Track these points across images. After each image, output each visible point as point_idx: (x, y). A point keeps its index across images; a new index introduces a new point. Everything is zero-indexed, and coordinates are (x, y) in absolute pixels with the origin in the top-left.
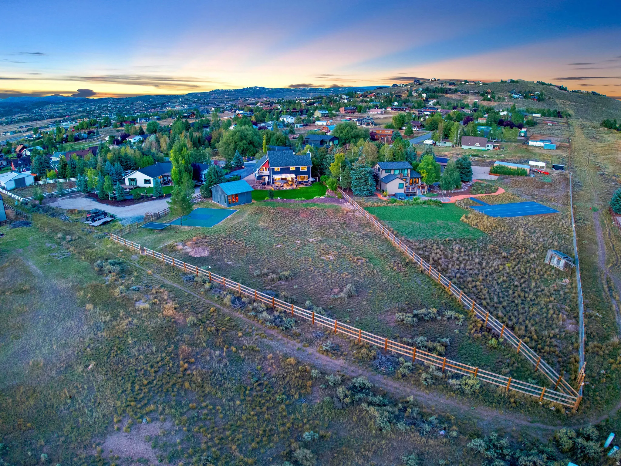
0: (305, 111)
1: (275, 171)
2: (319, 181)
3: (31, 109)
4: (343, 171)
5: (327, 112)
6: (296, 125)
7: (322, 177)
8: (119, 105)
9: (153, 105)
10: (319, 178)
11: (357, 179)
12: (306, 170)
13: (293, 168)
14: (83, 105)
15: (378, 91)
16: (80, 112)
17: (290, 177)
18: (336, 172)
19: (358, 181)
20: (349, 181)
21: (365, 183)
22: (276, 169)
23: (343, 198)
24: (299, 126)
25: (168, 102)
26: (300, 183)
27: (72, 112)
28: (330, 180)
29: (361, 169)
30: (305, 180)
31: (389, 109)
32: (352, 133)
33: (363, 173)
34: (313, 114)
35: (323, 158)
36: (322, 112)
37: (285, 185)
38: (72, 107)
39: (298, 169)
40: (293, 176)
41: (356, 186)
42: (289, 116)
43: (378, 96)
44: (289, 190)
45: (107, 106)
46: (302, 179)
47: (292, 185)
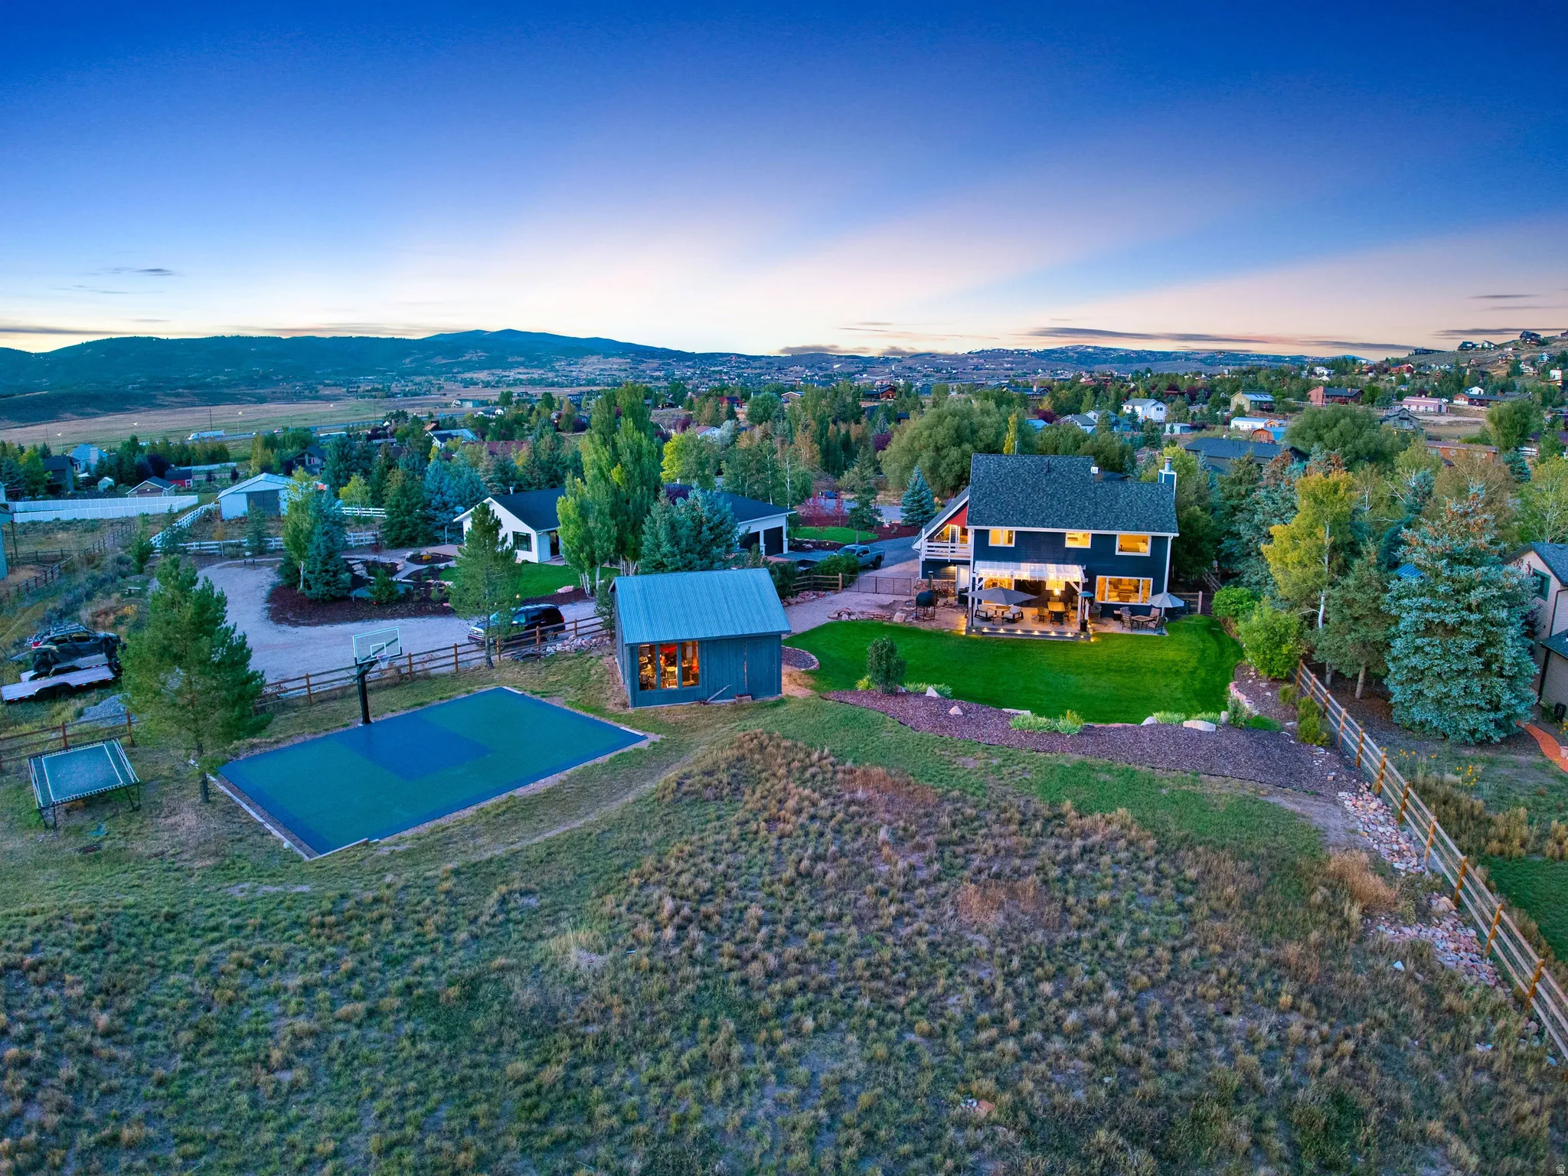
0: (1202, 394)
1: (992, 542)
2: (1207, 610)
3: (551, 361)
4: (1344, 569)
5: (1269, 398)
6: (1168, 426)
7: (1223, 595)
8: (749, 371)
9: (825, 376)
10: (1209, 598)
11: (1429, 629)
12: (1145, 550)
13: (1079, 539)
14: (669, 364)
15: (1422, 359)
16: (658, 379)
17: (1058, 577)
18: (1296, 572)
19: (1432, 645)
20: (1379, 635)
21: (1476, 663)
22: (1000, 536)
23: (1333, 744)
24: (1177, 428)
25: (864, 370)
26: (1107, 612)
27: (639, 377)
28: (1262, 615)
29: (1463, 572)
30: (1136, 601)
31: (1461, 402)
32: (1360, 442)
33: (1475, 596)
34: (1227, 402)
35: (1235, 509)
36: (1253, 397)
37: (1030, 613)
38: (642, 367)
39: (1104, 544)
40: (1075, 574)
41: (1417, 675)
42: (1153, 402)
43: (1419, 372)
44: (1044, 640)
45: (720, 372)
46: (1123, 595)
47: (1059, 618)
